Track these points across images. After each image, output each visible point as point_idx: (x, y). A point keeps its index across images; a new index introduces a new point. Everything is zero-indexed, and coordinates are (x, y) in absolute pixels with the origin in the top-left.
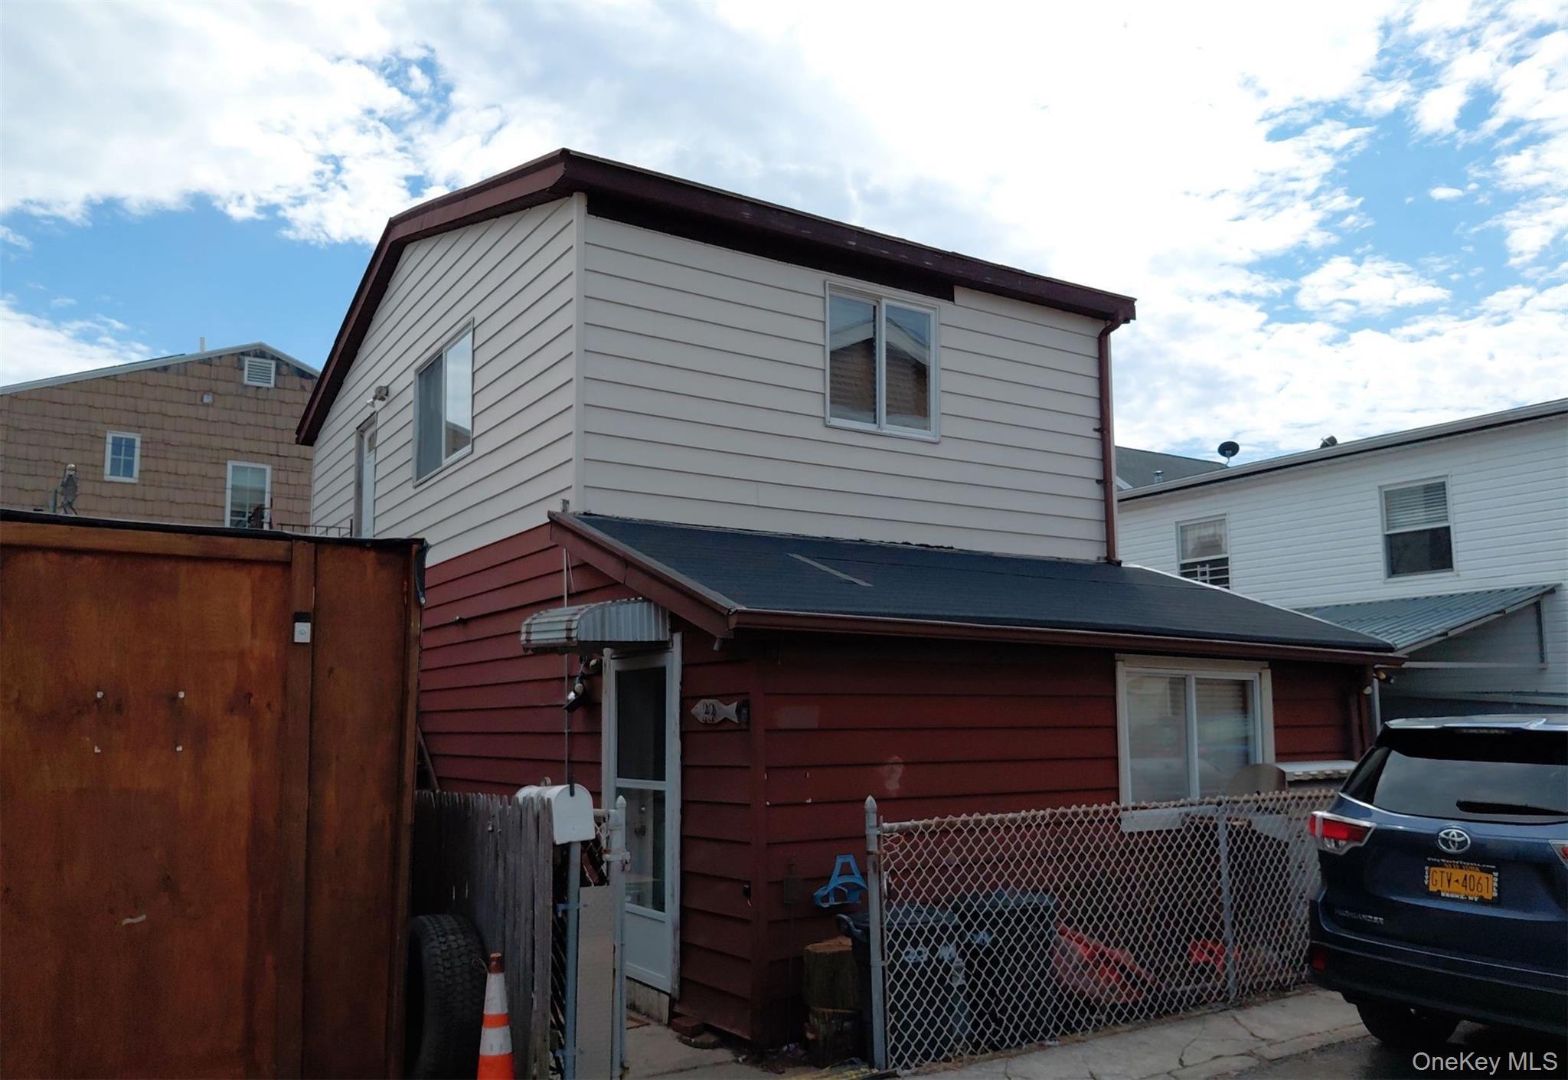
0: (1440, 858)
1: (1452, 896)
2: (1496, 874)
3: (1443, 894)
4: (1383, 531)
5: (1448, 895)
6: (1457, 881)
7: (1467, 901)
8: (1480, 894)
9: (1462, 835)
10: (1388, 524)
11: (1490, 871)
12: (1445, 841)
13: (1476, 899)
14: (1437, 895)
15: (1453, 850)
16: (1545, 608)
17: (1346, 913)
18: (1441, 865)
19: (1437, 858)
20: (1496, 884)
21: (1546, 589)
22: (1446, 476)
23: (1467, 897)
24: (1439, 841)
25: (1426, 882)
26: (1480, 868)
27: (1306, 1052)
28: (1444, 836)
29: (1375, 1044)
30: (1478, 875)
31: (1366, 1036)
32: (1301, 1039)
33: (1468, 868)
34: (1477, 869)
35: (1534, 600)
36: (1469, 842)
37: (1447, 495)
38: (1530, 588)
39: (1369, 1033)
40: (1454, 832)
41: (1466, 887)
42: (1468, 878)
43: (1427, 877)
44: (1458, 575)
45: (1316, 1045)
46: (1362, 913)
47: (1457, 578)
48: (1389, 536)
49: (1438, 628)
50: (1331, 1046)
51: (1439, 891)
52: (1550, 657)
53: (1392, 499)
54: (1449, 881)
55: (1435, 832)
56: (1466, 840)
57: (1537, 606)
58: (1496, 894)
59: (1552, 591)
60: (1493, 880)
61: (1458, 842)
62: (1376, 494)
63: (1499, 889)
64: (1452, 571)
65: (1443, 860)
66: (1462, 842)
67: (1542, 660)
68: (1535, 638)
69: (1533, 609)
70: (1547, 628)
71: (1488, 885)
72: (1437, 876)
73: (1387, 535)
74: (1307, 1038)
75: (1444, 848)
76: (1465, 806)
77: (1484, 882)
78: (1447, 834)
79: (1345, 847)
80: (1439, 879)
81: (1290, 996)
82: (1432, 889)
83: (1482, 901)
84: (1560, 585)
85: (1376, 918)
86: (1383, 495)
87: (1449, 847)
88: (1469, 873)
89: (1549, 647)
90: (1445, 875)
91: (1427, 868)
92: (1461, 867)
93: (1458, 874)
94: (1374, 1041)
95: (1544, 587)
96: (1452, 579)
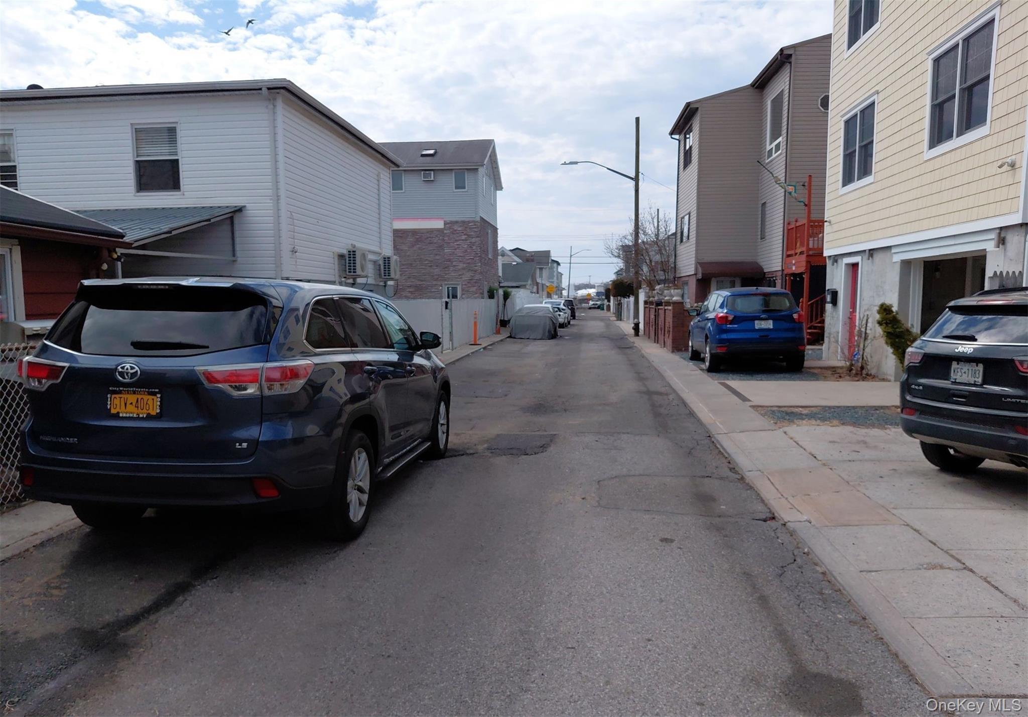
0: (119, 387)
1: (128, 415)
2: (159, 396)
3: (121, 415)
4: (134, 157)
5: (124, 415)
6: (131, 404)
7: (138, 419)
8: (148, 412)
9: (134, 368)
10: (137, 153)
11: (154, 394)
12: (122, 374)
13: (145, 416)
14: (116, 416)
15: (127, 380)
16: (236, 221)
17: (48, 439)
18: (120, 392)
19: (117, 387)
20: (159, 403)
21: (236, 209)
22: (177, 123)
23: (139, 415)
24: (117, 373)
25: (109, 407)
26: (148, 392)
27: (27, 550)
28: (120, 370)
29: (88, 530)
30: (146, 397)
31: (80, 527)
32: (24, 540)
33: (139, 393)
34: (146, 393)
35: (230, 215)
36: (139, 372)
37: (177, 137)
38: (227, 207)
39: (82, 523)
40: (128, 366)
41: (138, 407)
42: (139, 400)
43: (109, 403)
44: (184, 195)
45: (38, 542)
46: (61, 437)
47: (182, 197)
48: (137, 162)
49: (165, 227)
50: (50, 540)
51: (118, 413)
52: (238, 253)
53: (141, 134)
54: (126, 404)
55: (114, 367)
56: (137, 371)
57: (232, 218)
58: (158, 411)
59: (240, 210)
60: (157, 400)
61: (131, 374)
62: (129, 129)
63: (161, 406)
64: (180, 191)
65: (121, 389)
66: (133, 373)
67: (234, 255)
68: (230, 241)
69: (228, 222)
70: (237, 234)
71: (153, 404)
72: (117, 402)
73: (137, 161)
74: (31, 538)
75: (121, 379)
76: (137, 345)
77: (150, 402)
78: (123, 368)
79: (46, 383)
80: (118, 404)
81: (25, 505)
82: (113, 411)
83: (149, 417)
84: (245, 207)
85: (71, 439)
86: (134, 130)
87: (124, 378)
88: (140, 397)
89: (238, 247)
90: (122, 399)
91: (109, 396)
92: (134, 393)
93: (132, 398)
94: (87, 529)
95: (236, 207)
96: (178, 197)
